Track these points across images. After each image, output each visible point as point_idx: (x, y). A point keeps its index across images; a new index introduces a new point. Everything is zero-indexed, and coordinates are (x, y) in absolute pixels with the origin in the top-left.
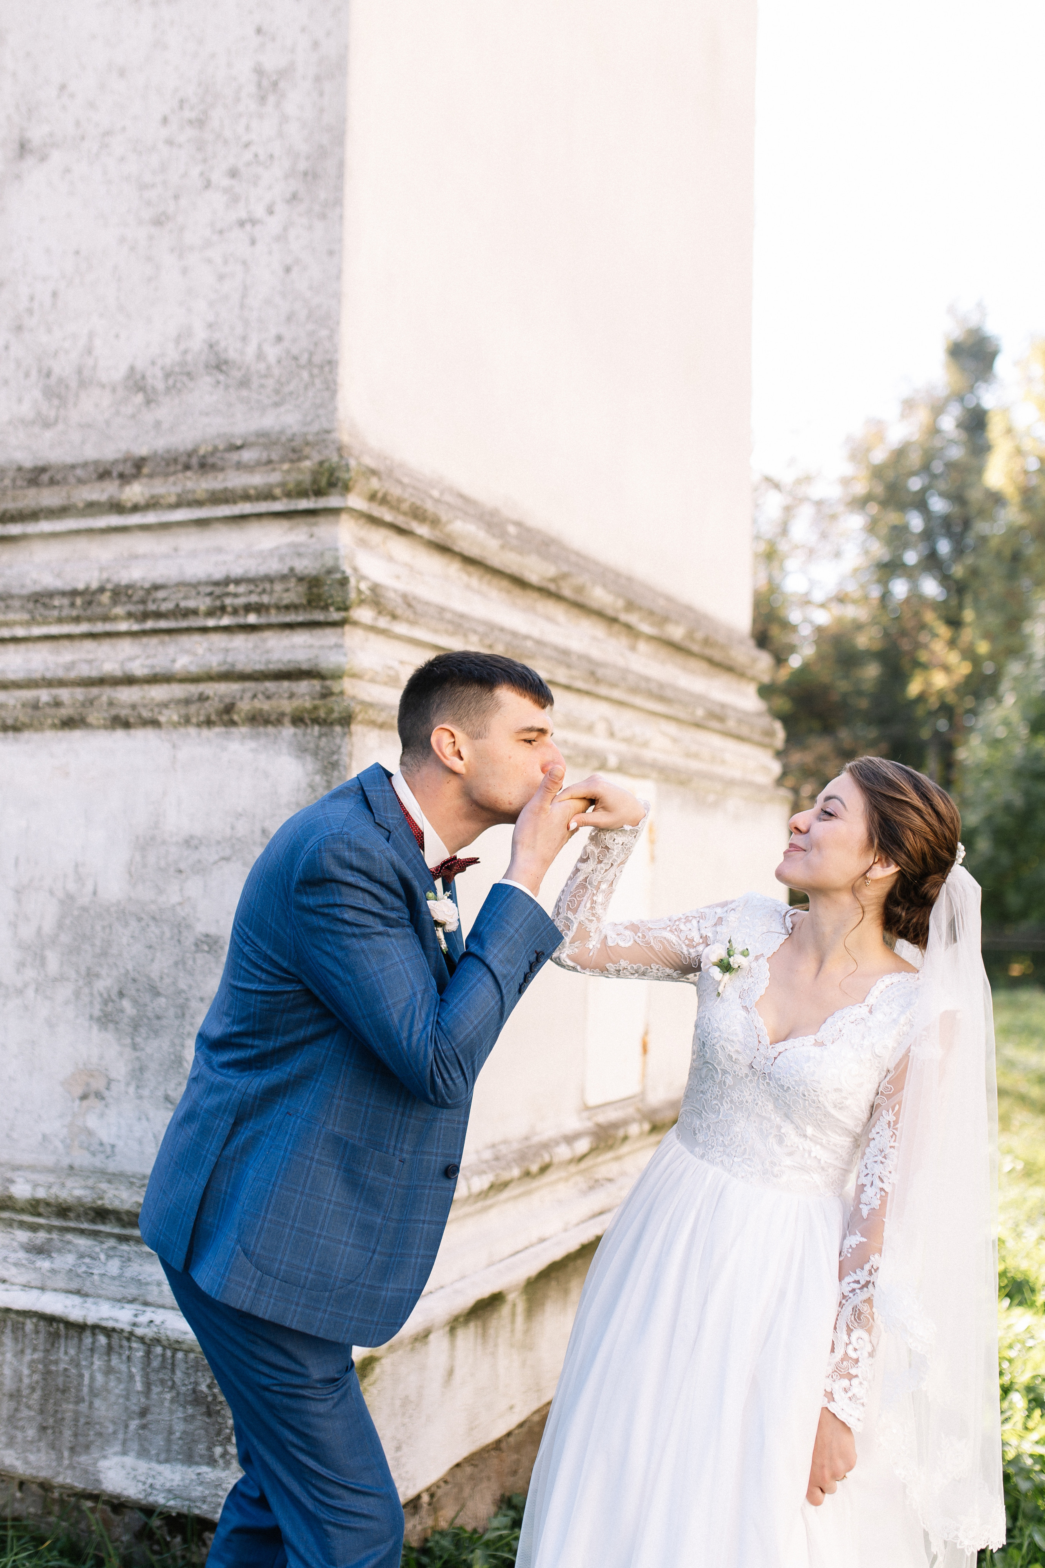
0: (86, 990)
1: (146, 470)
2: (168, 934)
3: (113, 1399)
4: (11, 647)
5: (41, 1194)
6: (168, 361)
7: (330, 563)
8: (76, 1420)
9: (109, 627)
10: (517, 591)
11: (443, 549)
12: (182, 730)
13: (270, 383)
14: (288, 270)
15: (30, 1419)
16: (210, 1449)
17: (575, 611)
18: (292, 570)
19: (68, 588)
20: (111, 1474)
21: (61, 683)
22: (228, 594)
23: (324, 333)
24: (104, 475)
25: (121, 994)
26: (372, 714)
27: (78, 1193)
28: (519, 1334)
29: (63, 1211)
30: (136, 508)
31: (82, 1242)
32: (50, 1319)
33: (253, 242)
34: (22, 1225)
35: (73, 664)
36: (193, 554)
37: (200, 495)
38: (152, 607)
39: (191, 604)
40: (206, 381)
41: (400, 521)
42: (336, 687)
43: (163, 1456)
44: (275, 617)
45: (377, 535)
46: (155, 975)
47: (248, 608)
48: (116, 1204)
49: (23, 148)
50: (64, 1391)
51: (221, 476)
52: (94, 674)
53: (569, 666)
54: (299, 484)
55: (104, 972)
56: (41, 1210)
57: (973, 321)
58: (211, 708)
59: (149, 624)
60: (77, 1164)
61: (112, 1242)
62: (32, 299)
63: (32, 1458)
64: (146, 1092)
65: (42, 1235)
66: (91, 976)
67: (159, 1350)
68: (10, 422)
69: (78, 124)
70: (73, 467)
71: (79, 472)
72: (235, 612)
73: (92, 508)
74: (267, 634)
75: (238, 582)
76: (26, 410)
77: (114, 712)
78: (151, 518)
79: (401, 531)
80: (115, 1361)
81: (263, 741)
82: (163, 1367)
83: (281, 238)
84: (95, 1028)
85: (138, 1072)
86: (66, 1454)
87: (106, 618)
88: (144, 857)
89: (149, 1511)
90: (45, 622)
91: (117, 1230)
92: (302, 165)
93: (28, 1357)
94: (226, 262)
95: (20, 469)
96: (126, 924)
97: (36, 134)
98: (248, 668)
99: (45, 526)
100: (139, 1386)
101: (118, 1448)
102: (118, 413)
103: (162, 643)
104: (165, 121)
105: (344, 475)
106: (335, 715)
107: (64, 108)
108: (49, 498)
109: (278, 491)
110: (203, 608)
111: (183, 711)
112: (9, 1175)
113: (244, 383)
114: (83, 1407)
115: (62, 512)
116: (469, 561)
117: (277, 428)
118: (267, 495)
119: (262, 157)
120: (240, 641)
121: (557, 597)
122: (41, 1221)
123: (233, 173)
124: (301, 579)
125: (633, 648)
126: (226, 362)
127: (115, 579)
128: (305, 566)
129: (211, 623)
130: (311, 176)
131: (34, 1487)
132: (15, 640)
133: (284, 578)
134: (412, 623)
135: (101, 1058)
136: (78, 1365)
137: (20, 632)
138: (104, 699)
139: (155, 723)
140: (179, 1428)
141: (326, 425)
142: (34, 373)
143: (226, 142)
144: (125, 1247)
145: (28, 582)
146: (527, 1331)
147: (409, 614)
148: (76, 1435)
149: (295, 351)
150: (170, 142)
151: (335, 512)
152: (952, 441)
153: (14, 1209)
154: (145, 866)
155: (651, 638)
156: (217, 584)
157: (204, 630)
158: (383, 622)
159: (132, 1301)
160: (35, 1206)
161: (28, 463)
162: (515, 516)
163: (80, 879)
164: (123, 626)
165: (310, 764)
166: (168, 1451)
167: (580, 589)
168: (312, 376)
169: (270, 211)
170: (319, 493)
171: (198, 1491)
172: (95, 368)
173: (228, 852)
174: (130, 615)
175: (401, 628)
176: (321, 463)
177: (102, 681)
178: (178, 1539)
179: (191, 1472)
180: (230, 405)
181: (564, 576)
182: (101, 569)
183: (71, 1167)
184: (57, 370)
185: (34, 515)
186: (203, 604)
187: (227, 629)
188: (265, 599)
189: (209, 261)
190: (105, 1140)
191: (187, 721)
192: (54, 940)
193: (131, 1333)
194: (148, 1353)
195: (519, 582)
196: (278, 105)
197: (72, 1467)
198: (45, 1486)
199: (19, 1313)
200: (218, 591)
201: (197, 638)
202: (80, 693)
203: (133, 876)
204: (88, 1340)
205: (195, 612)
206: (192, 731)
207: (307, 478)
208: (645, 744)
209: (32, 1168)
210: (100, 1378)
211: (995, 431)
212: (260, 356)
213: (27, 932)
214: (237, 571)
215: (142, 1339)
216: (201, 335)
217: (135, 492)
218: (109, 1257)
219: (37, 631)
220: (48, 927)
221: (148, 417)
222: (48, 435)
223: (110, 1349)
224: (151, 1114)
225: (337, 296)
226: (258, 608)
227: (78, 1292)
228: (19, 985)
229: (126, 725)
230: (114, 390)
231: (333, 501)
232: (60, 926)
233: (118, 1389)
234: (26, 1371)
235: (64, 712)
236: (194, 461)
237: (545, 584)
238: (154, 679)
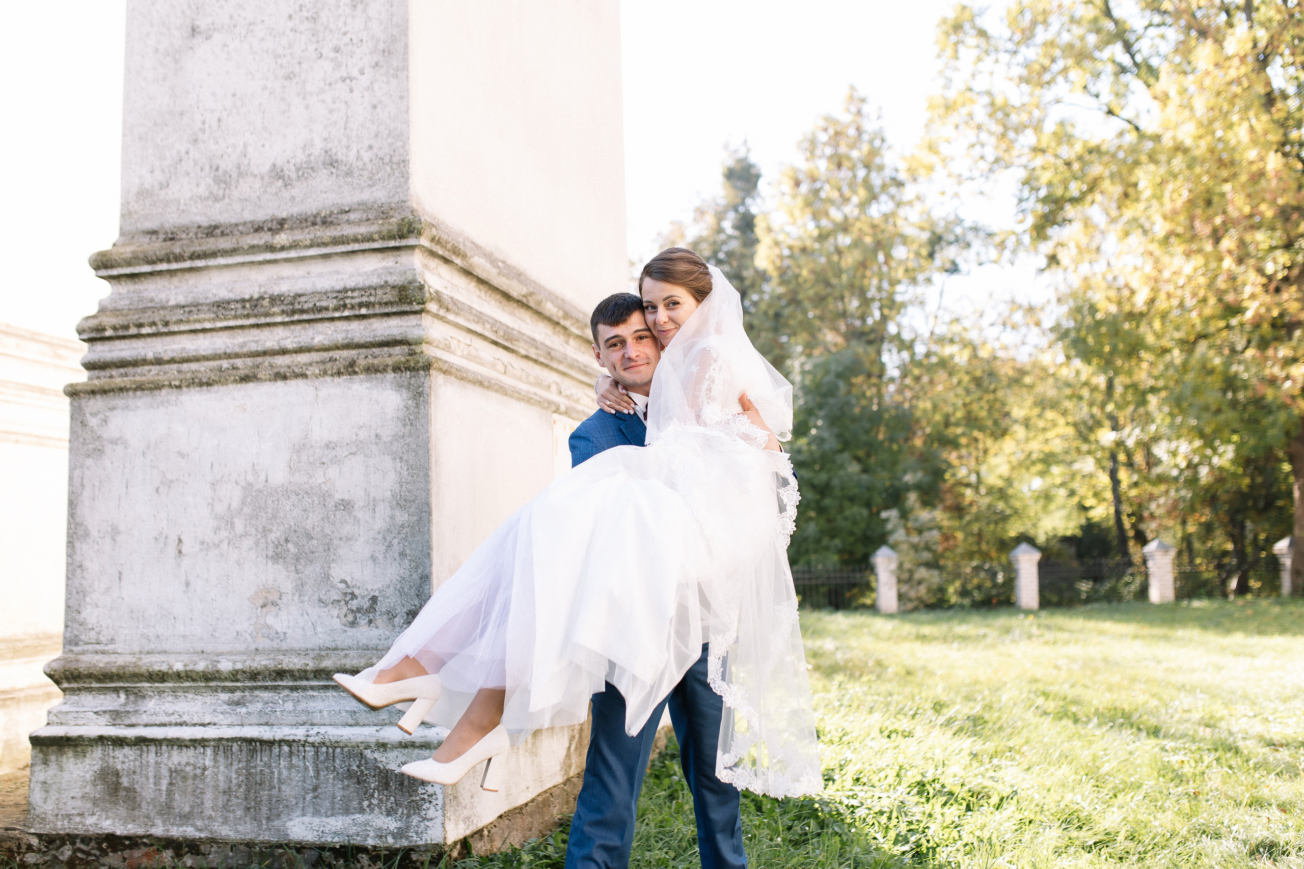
0: (263, 541)
1: (286, 226)
2: (317, 502)
3: (294, 783)
4: (201, 335)
5: (239, 666)
6: (298, 161)
7: (410, 278)
8: (270, 800)
9: (268, 320)
10: (505, 302)
11: (467, 273)
12: (321, 379)
13: (366, 173)
14: (375, 107)
15: (238, 805)
16: (360, 803)
17: (536, 317)
18: (386, 282)
19: (238, 298)
20: (295, 829)
21: (237, 356)
22: (348, 297)
23: (399, 144)
24: (258, 229)
25: (287, 541)
26: (441, 365)
27: (264, 663)
28: (530, 746)
29: (254, 675)
30: (283, 248)
31: (266, 695)
32: (250, 741)
33: (351, 91)
34: (225, 689)
35: (245, 343)
36: (321, 275)
37: (326, 239)
38: (297, 307)
39: (324, 304)
40: (324, 173)
41: (447, 255)
42: (418, 349)
43: (329, 813)
44: (378, 310)
45: (434, 263)
46: (309, 527)
47: (361, 305)
48: (291, 666)
49: (194, 31)
50: (260, 784)
51: (339, 228)
52: (260, 348)
53: (537, 348)
54: (389, 231)
55: (274, 528)
56: (239, 677)
57: (741, 154)
58: (340, 365)
59: (296, 317)
60: (260, 647)
61: (286, 692)
62: (204, 123)
63: (240, 828)
64: (306, 598)
65: (238, 694)
66: (265, 531)
67: (324, 749)
68: (191, 199)
69: (231, 17)
70: (237, 225)
71: (241, 228)
72: (353, 307)
73: (253, 249)
74: (373, 320)
75: (353, 290)
76: (202, 190)
77: (276, 370)
78: (293, 254)
79: (446, 261)
80: (295, 760)
81: (374, 382)
82: (327, 758)
83: (370, 88)
84: (270, 563)
85: (300, 587)
86: (264, 822)
87: (267, 315)
88: (298, 457)
89: (322, 848)
90: (226, 319)
91: (291, 684)
92: (381, 46)
93: (235, 767)
94: (334, 103)
95: (199, 227)
96: (289, 498)
97: (203, 23)
98: (362, 341)
99: (221, 261)
100: (312, 773)
101: (299, 812)
102: (265, 192)
103: (304, 328)
104: (290, 17)
105: (417, 226)
106: (420, 364)
107: (222, 7)
108: (224, 243)
109: (376, 236)
110: (331, 306)
111: (322, 368)
112: (215, 658)
113: (349, 173)
114: (275, 792)
115: (234, 251)
116: (481, 281)
117: (372, 200)
118: (371, 239)
119: (355, 41)
120: (355, 325)
121: (526, 307)
122: (239, 684)
123: (337, 50)
124: (393, 287)
125: (567, 343)
126: (337, 161)
127: (270, 291)
128: (394, 279)
129: (337, 315)
130: (387, 53)
131: (242, 847)
132: (204, 331)
133: (381, 287)
134: (457, 314)
135: (275, 581)
136: (270, 767)
137: (208, 325)
138: (266, 363)
139: (304, 376)
140: (339, 794)
141: (402, 198)
142: (207, 168)
143: (331, 31)
144: (295, 694)
145: (210, 295)
146: (533, 744)
147: (455, 308)
148: (270, 809)
149: (381, 154)
150: (294, 30)
151: (412, 248)
152: (730, 237)
153: (220, 679)
154: (299, 462)
155: (578, 337)
156: (339, 292)
157: (332, 319)
158: (442, 312)
159: (304, 724)
160: (234, 676)
161: (205, 223)
162: (501, 257)
163: (256, 473)
164: (279, 319)
165: (405, 394)
166: (333, 809)
167: (539, 303)
168: (392, 169)
169: (362, 73)
170: (402, 237)
171: (353, 830)
172: (249, 164)
173: (354, 449)
174: (283, 312)
175: (451, 317)
176: (403, 220)
177: (265, 353)
178: (342, 861)
179: (348, 819)
180: (340, 187)
181: (531, 294)
182: (260, 286)
183: (257, 650)
184: (223, 166)
185: (214, 254)
186: (332, 304)
187: (347, 318)
188: (372, 299)
189: (324, 101)
190: (279, 630)
191: (325, 373)
192: (240, 511)
193: (305, 741)
194: (317, 753)
195: (507, 296)
196: (364, 10)
197: (269, 829)
198: (250, 845)
199: (228, 740)
200: (340, 296)
201: (327, 324)
202: (249, 361)
203: (292, 469)
204: (276, 750)
205: (327, 309)
206: (328, 379)
207: (395, 229)
208: (577, 401)
209: (230, 653)
210: (285, 773)
211: (759, 230)
212: (358, 158)
213: (220, 509)
214: (351, 284)
215: (313, 745)
216: (319, 145)
217: (282, 238)
218: (284, 701)
219: (219, 324)
220: (235, 504)
221: (286, 194)
222: (218, 205)
223: (291, 753)
224: (310, 611)
225: (407, 123)
226: (368, 305)
227: (267, 724)
228: (217, 542)
229: (284, 378)
230: (262, 178)
231: (411, 241)
232: (243, 503)
233: (296, 777)
234: (234, 776)
235: (242, 373)
236: (318, 220)
237: (520, 298)
238: (300, 350)
